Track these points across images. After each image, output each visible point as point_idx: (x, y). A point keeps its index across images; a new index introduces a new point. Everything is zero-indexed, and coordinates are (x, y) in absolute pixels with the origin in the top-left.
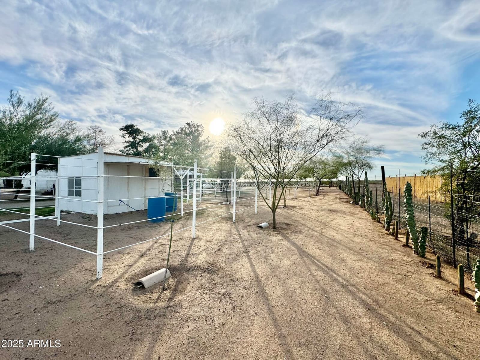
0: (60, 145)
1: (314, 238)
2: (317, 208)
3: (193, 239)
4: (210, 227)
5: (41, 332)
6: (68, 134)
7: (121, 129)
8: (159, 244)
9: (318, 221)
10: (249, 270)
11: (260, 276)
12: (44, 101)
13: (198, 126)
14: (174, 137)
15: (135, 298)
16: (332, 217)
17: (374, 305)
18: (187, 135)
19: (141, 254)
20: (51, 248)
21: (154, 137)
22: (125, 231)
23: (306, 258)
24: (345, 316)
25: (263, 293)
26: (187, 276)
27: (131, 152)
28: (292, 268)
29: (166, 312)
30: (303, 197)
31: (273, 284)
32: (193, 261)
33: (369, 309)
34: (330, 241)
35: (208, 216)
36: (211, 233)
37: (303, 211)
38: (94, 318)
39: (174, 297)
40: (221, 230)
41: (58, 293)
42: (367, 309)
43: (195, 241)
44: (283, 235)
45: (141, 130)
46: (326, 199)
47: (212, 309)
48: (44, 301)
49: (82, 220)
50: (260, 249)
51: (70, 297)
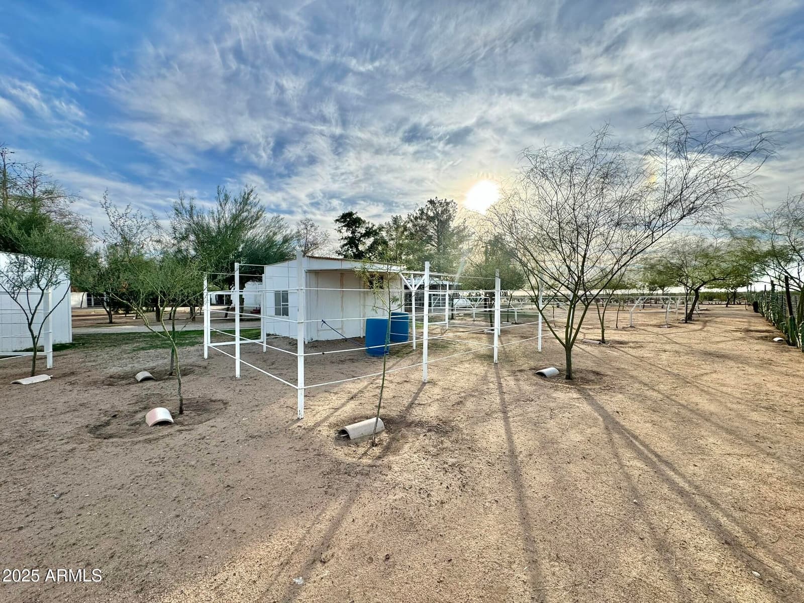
0: (267, 249)
1: (649, 402)
2: (677, 347)
3: (424, 384)
4: (453, 368)
5: (241, 464)
6: (275, 234)
7: (337, 220)
8: (375, 386)
9: (669, 373)
10: (502, 439)
11: (519, 450)
12: (249, 194)
13: (448, 204)
14: (410, 225)
15: (337, 448)
16: (709, 367)
17: (743, 538)
18: (431, 219)
19: (351, 396)
20: (255, 378)
21: (381, 228)
22: (335, 364)
23: (616, 436)
24: (664, 541)
25: (516, 475)
26: (407, 432)
27: (350, 252)
28: (582, 447)
29: (369, 471)
30: (651, 325)
31: (538, 466)
32: (417, 413)
33: (727, 543)
34: (683, 411)
35: (455, 351)
36: (454, 377)
37: (642, 352)
38: (291, 461)
39: (384, 456)
40: (470, 373)
41: (259, 428)
42: (723, 542)
43: (427, 387)
44: (581, 391)
45: (362, 218)
46: (708, 331)
47: (431, 481)
48: (245, 434)
49: (288, 347)
50: (530, 409)
51: (270, 435)
